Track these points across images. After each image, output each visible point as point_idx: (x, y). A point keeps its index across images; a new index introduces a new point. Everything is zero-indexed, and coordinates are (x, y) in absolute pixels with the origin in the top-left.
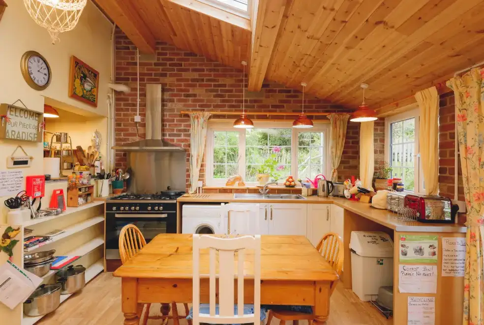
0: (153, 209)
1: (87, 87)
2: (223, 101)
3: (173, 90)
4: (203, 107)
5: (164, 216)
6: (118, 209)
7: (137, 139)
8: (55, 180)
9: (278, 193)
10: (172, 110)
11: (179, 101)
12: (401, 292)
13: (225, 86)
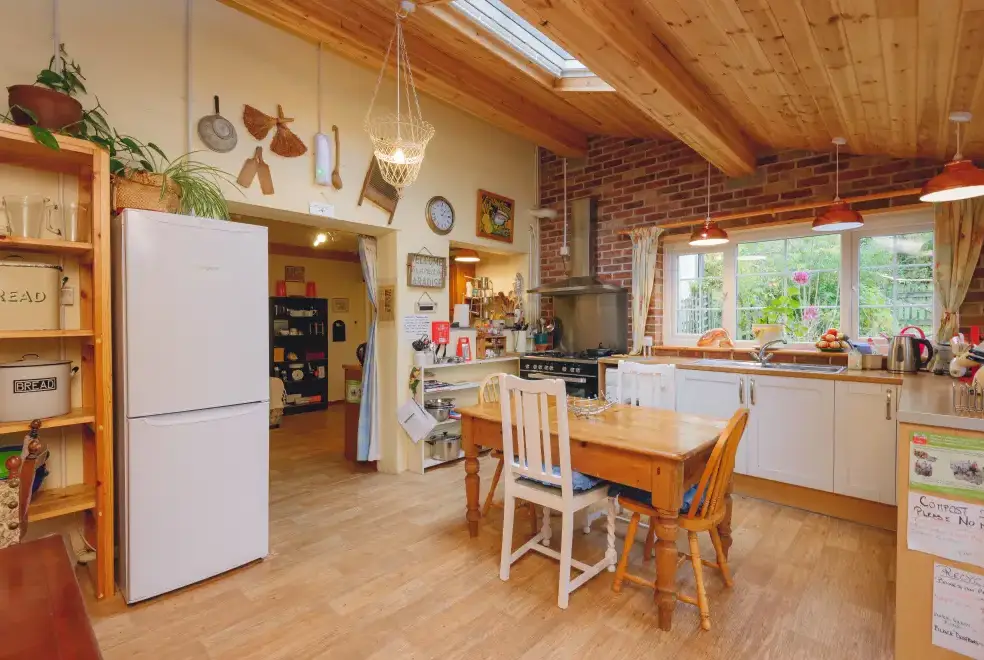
0: (568, 371)
1: (499, 220)
2: (685, 204)
3: (608, 202)
4: (653, 220)
5: (582, 381)
6: (531, 368)
7: (564, 277)
8: (463, 328)
9: (797, 362)
10: (608, 232)
11: (618, 216)
12: (910, 547)
13: (689, 177)
